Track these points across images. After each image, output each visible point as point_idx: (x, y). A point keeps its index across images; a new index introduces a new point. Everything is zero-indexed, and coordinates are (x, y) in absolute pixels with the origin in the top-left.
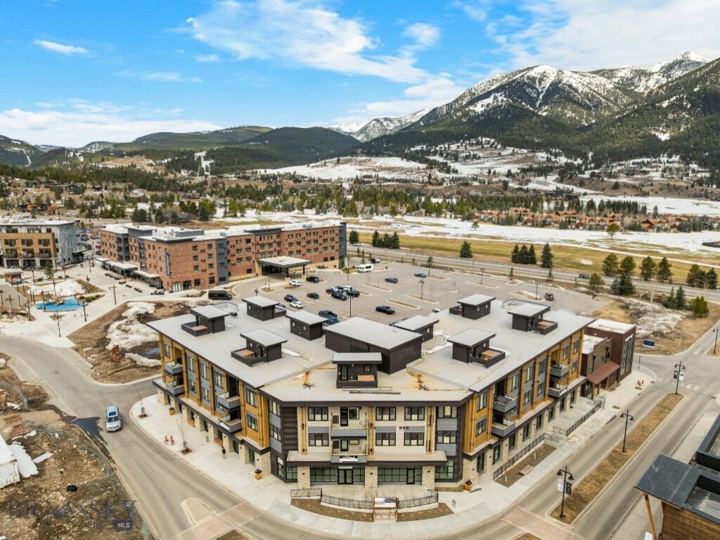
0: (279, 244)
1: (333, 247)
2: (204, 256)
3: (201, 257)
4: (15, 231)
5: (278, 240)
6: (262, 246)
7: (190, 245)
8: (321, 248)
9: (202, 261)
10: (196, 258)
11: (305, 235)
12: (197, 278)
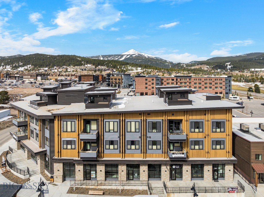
0: (190, 83)
1: (221, 87)
2: (150, 83)
3: (149, 83)
4: (114, 76)
5: (190, 81)
6: (181, 83)
7: (144, 78)
8: (213, 87)
9: (149, 85)
10: (146, 84)
11: (204, 80)
12: (146, 92)
